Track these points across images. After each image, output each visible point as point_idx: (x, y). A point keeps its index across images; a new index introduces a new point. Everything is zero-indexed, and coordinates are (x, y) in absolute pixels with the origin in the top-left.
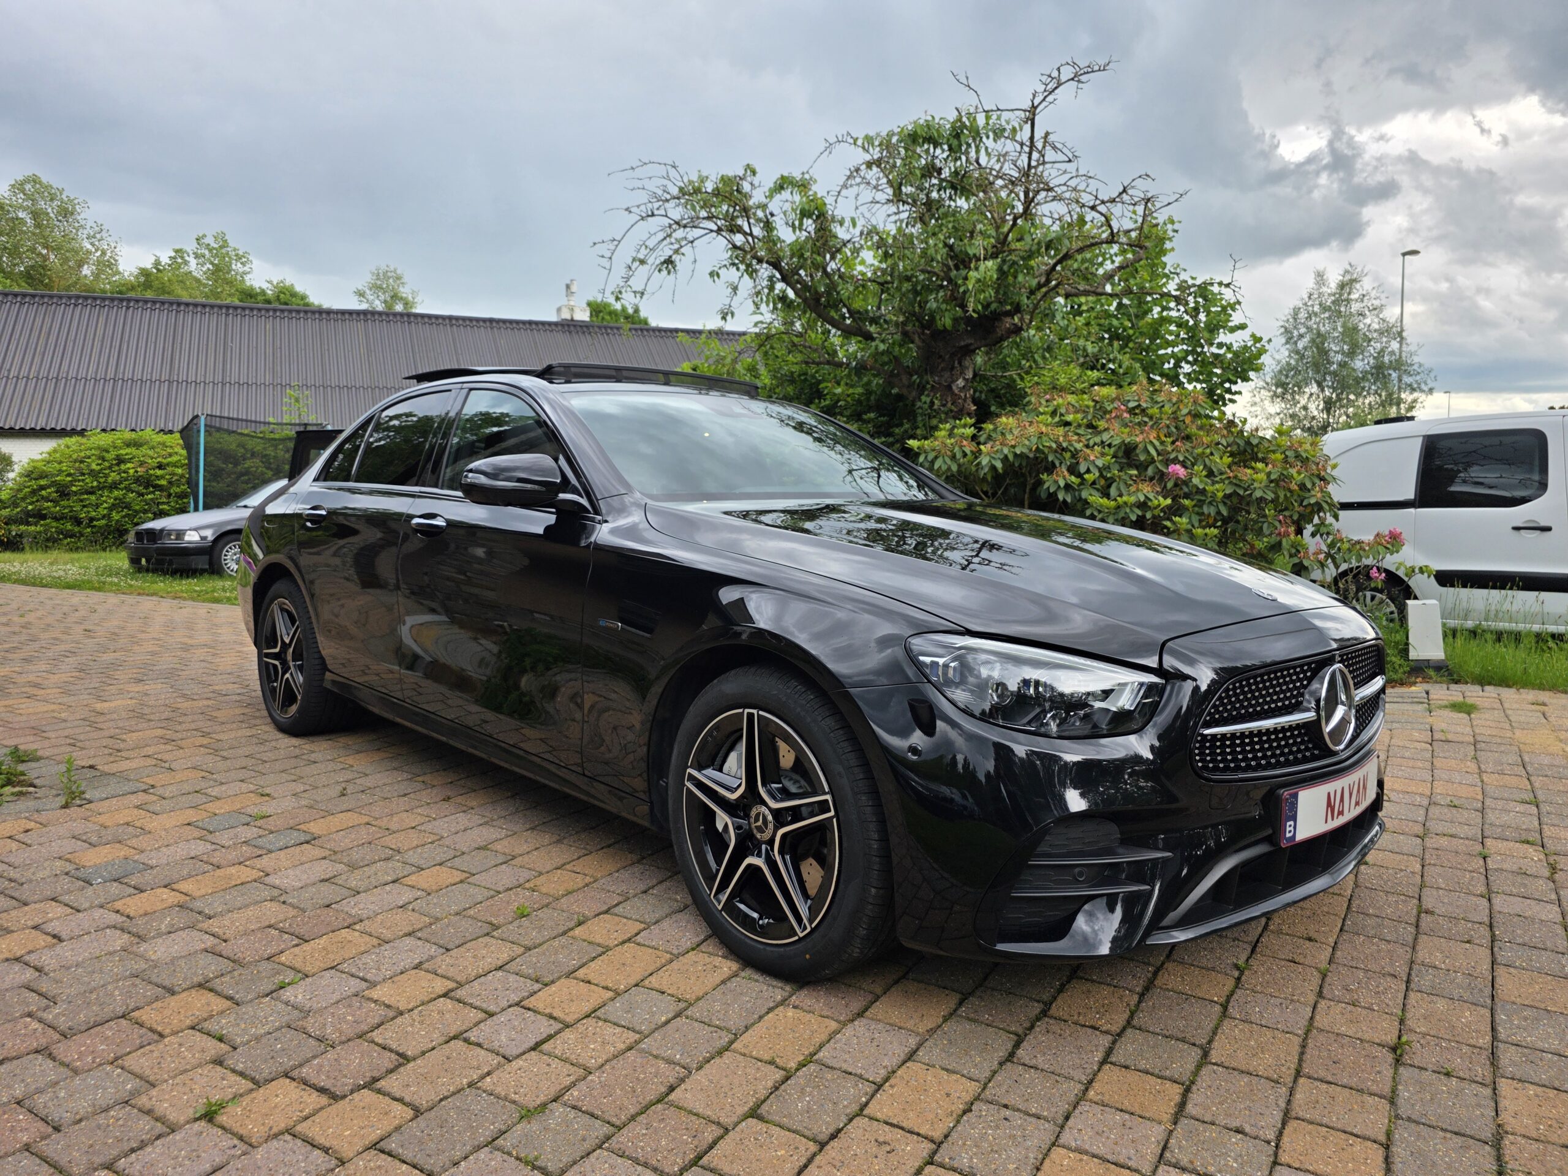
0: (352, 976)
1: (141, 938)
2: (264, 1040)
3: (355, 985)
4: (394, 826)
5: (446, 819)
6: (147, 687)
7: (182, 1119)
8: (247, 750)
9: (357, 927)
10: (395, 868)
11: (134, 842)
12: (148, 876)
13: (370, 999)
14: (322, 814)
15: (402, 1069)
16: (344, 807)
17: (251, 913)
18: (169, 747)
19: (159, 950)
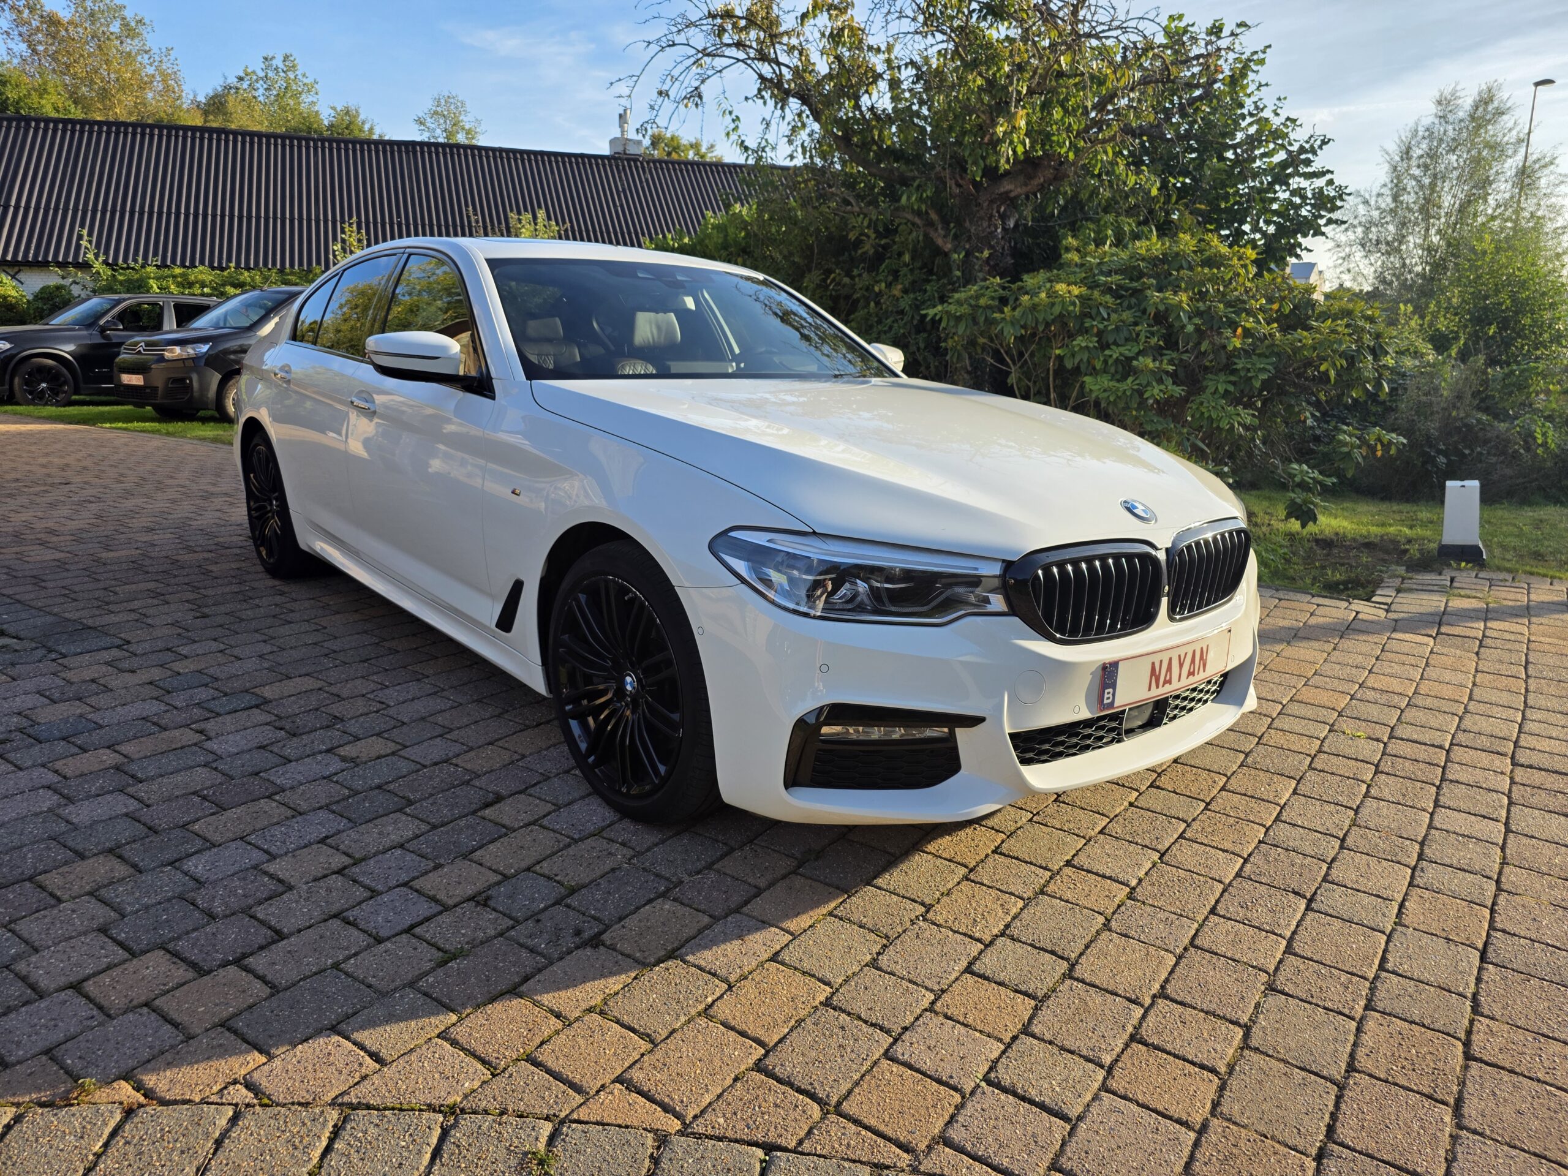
0: (258, 847)
1: (70, 800)
2: (152, 911)
3: (257, 856)
4: (345, 693)
5: (397, 688)
6: (156, 537)
7: (53, 986)
8: (228, 607)
9: (277, 797)
10: (334, 735)
11: (92, 700)
12: (96, 736)
13: (266, 873)
14: (280, 677)
15: (273, 947)
16: (304, 671)
17: (180, 778)
18: (155, 602)
19: (81, 813)
